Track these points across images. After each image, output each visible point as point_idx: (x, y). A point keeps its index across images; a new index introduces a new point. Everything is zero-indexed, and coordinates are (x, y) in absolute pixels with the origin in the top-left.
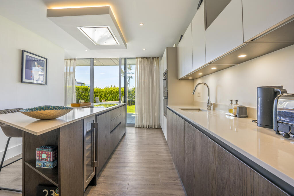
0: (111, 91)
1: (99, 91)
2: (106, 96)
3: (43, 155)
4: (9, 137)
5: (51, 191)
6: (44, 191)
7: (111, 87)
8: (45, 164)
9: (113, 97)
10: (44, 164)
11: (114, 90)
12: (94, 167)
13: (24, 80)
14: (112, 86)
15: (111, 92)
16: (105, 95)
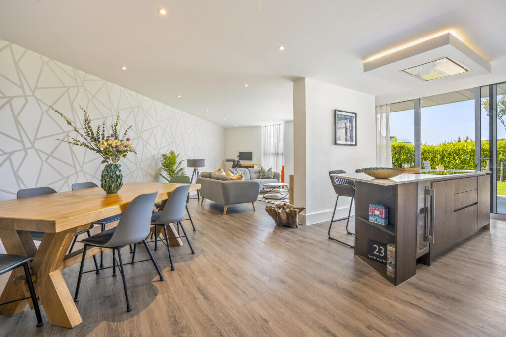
0: (459, 150)
1: (429, 150)
2: (445, 159)
3: (375, 211)
4: (338, 195)
5: (381, 247)
6: (374, 246)
7: (459, 141)
8: (378, 219)
9: (462, 162)
10: (376, 220)
11: (465, 148)
12: (428, 243)
13: (337, 142)
14: (459, 138)
15: (457, 152)
16: (443, 158)
